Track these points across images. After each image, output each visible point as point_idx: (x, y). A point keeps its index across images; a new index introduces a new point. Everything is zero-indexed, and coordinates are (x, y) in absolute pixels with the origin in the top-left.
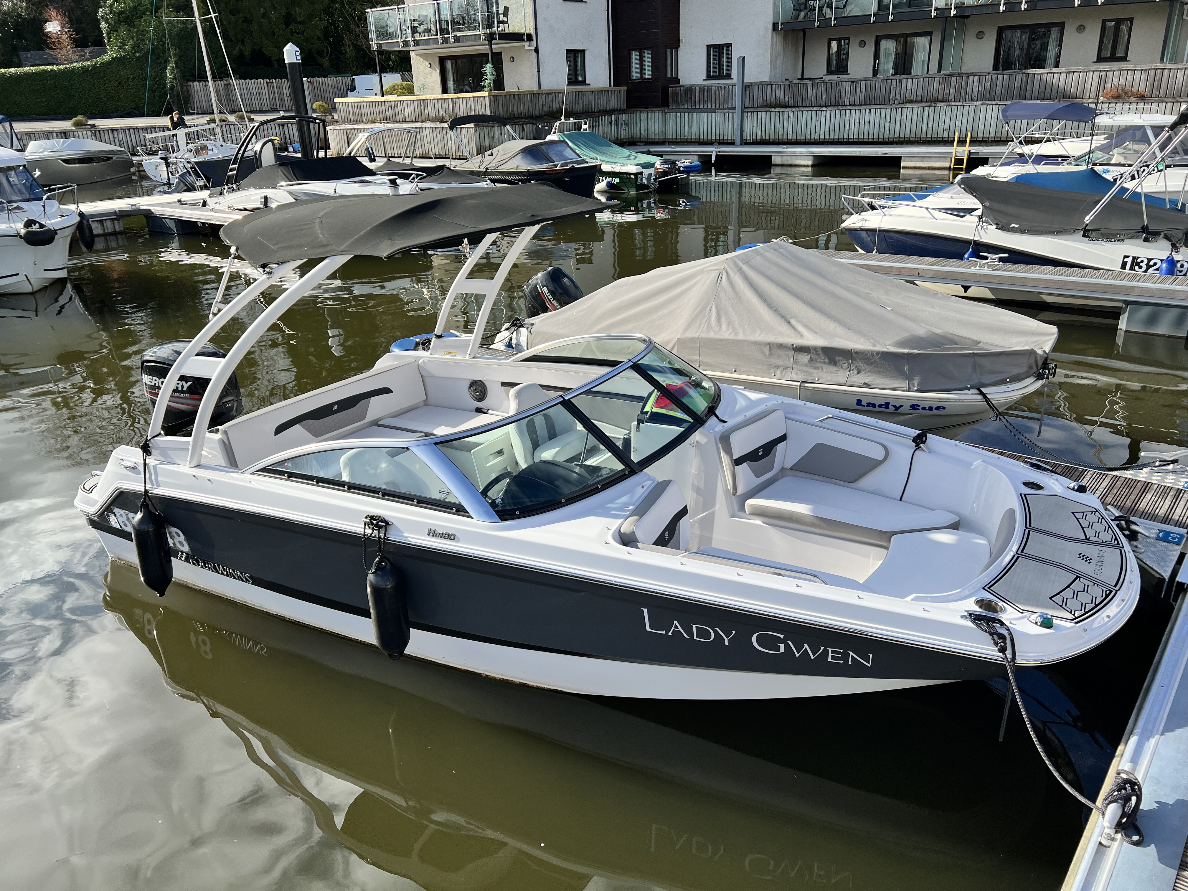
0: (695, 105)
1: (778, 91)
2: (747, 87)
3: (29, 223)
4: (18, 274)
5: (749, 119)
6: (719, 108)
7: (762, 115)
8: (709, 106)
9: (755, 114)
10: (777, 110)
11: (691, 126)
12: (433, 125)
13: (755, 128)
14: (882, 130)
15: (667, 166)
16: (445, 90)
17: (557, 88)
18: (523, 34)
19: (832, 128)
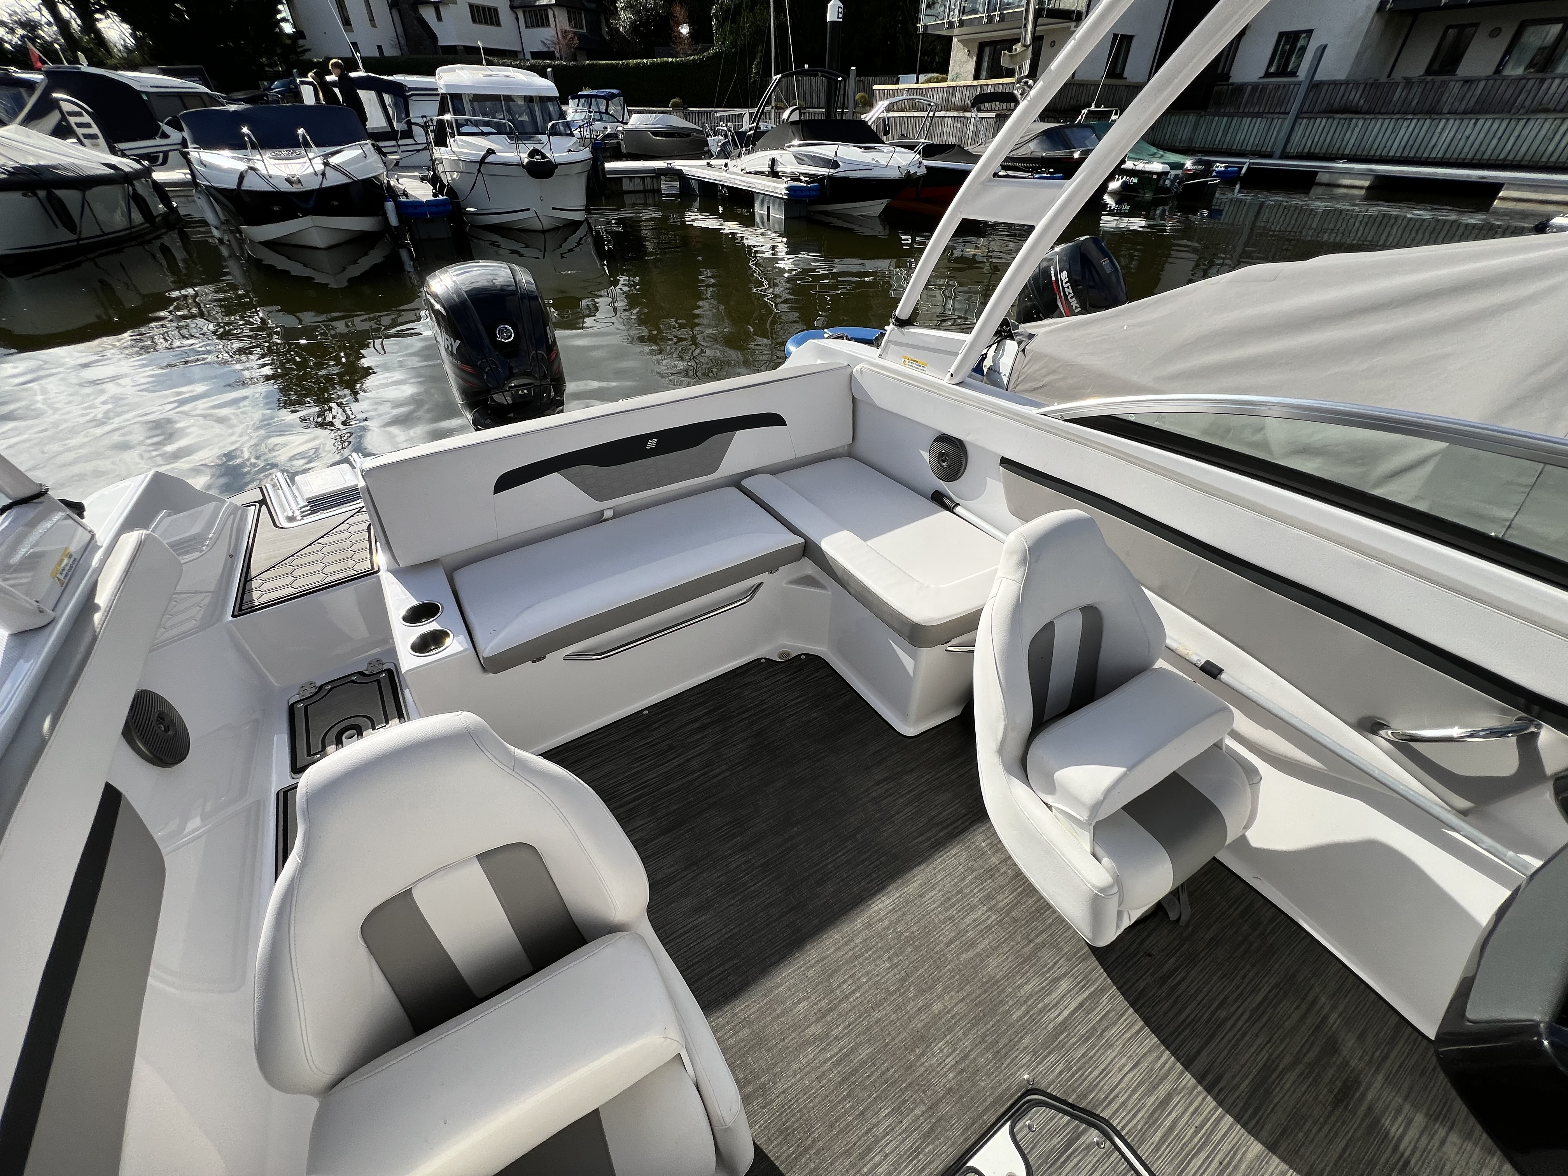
0: (1239, 109)
1: (1353, 93)
2: (1315, 86)
3: (533, 153)
4: (528, 210)
5: (1302, 127)
6: (1268, 113)
7: (1321, 123)
8: (1256, 110)
9: (1312, 121)
10: (1343, 116)
11: (1225, 134)
12: (955, 114)
13: (1305, 138)
14: (1483, 148)
15: (1200, 167)
16: (977, 77)
17: (1091, 79)
18: (1073, 11)
19: (1411, 142)
